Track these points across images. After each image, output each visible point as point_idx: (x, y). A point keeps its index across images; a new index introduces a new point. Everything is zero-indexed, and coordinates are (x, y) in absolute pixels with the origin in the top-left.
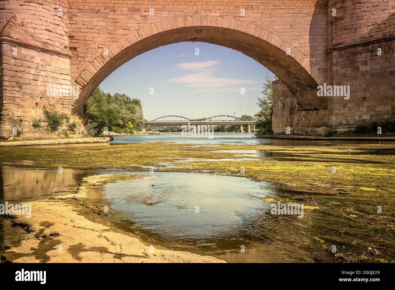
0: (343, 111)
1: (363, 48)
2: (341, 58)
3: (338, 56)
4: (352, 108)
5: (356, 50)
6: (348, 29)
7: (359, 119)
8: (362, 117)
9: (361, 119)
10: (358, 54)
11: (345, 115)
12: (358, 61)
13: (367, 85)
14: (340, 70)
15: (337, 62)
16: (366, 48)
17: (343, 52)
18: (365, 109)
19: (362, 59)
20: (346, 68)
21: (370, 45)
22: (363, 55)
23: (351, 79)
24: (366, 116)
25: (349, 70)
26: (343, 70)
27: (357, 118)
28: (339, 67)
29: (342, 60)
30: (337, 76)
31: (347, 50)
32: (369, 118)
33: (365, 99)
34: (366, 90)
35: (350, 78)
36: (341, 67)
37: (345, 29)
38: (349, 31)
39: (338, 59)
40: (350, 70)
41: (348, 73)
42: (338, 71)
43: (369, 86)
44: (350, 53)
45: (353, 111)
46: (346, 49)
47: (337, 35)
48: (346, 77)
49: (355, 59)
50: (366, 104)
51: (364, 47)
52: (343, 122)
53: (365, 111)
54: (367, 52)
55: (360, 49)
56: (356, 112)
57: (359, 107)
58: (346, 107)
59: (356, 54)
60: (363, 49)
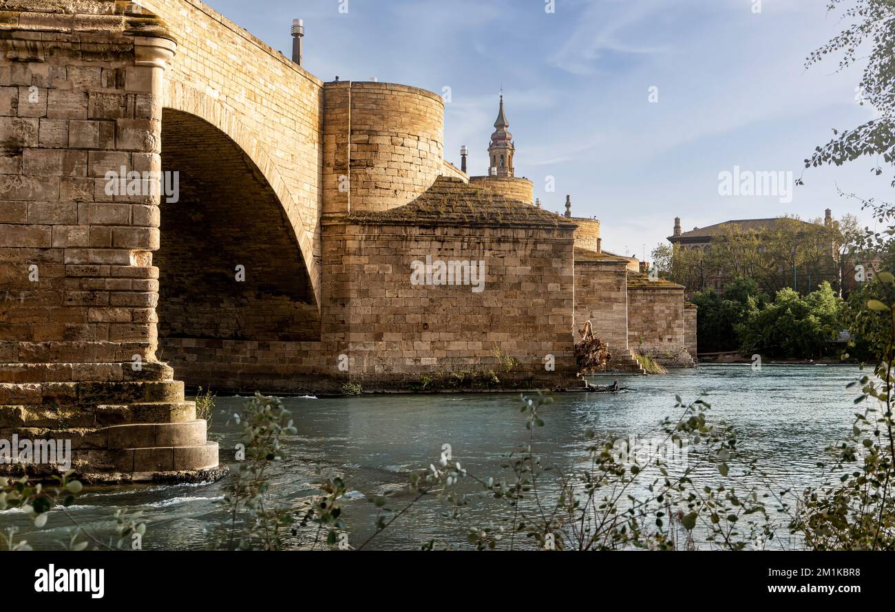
0: (373, 348)
1: (423, 231)
2: (371, 242)
3: (364, 237)
4: (395, 342)
5: (406, 232)
6: (381, 188)
7: (413, 364)
8: (420, 361)
9: (418, 364)
10: (411, 241)
11: (379, 355)
12: (410, 253)
13: (432, 300)
14: (366, 266)
15: (360, 249)
16: (429, 232)
17: (376, 231)
18: (426, 346)
19: (419, 251)
20: (382, 262)
21: (439, 228)
22: (423, 244)
23: (395, 285)
24: (430, 359)
25: (389, 269)
26: (375, 267)
27: (409, 362)
28: (364, 260)
29: (373, 246)
30: (360, 277)
31: (385, 229)
32: (435, 363)
33: (425, 327)
34: (428, 310)
35: (393, 284)
36: (370, 259)
37: (376, 187)
38: (382, 191)
39: (363, 243)
40: (391, 268)
41: (387, 274)
42: (361, 266)
43: (435, 304)
44: (394, 235)
45: (397, 349)
46: (382, 225)
47: (356, 195)
48: (383, 280)
49: (404, 249)
50: (427, 336)
51: (425, 230)
52: (376, 369)
53: (426, 350)
54: (432, 240)
55: (416, 231)
56: (404, 352)
57: (413, 343)
58: (382, 341)
59: (406, 240)
60: (422, 234)
